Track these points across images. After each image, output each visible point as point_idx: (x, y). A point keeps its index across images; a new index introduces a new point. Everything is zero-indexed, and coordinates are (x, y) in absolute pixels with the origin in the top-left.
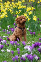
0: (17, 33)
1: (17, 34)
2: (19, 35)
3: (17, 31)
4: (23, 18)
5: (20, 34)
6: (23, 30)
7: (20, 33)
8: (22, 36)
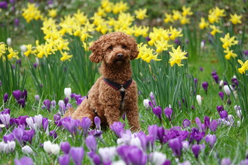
0: (100, 102)
1: (99, 105)
2: (106, 110)
3: (98, 95)
4: (118, 44)
5: (112, 106)
6: (122, 89)
7: (109, 103)
8: (117, 113)
